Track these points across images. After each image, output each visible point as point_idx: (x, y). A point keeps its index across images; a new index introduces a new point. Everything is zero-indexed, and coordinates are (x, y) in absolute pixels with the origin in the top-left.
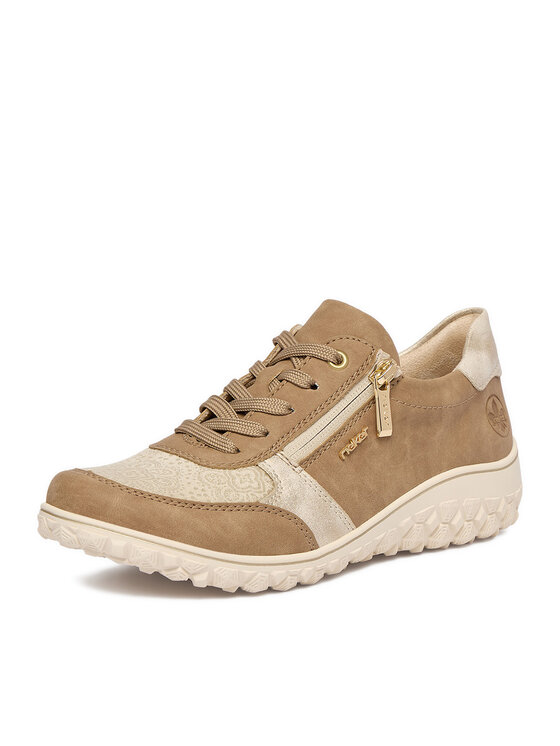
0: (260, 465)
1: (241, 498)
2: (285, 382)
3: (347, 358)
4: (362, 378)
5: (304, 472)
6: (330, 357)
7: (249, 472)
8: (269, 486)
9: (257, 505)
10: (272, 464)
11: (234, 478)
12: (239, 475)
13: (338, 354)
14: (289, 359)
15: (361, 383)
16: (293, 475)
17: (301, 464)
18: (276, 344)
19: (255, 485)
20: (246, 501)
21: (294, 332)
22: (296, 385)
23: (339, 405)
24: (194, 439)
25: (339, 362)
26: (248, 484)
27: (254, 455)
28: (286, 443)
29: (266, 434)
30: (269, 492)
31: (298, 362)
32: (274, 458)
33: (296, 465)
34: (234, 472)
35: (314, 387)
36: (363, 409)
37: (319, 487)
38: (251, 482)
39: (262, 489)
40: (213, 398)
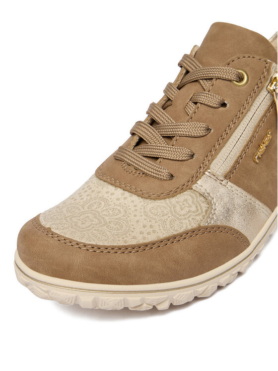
0: (194, 187)
1: (184, 226)
2: (199, 105)
3: (247, 74)
4: (262, 89)
5: (230, 183)
6: (233, 77)
7: (186, 197)
8: (204, 206)
9: (199, 229)
10: (204, 184)
11: (175, 207)
12: (177, 202)
13: (239, 73)
14: (196, 81)
15: (261, 94)
16: (222, 190)
17: (225, 177)
18: (181, 67)
19: (193, 209)
20: (189, 228)
21: (194, 53)
22: (209, 106)
23: (246, 117)
24: (132, 168)
25: (241, 79)
26: (187, 209)
27: (186, 179)
28: (210, 162)
29: (192, 156)
30: (206, 211)
31: (206, 84)
32: (204, 178)
33: (222, 179)
34: (173, 200)
35: (224, 105)
36: (265, 115)
37: (245, 193)
38: (190, 206)
39: (200, 211)
40: (139, 123)
